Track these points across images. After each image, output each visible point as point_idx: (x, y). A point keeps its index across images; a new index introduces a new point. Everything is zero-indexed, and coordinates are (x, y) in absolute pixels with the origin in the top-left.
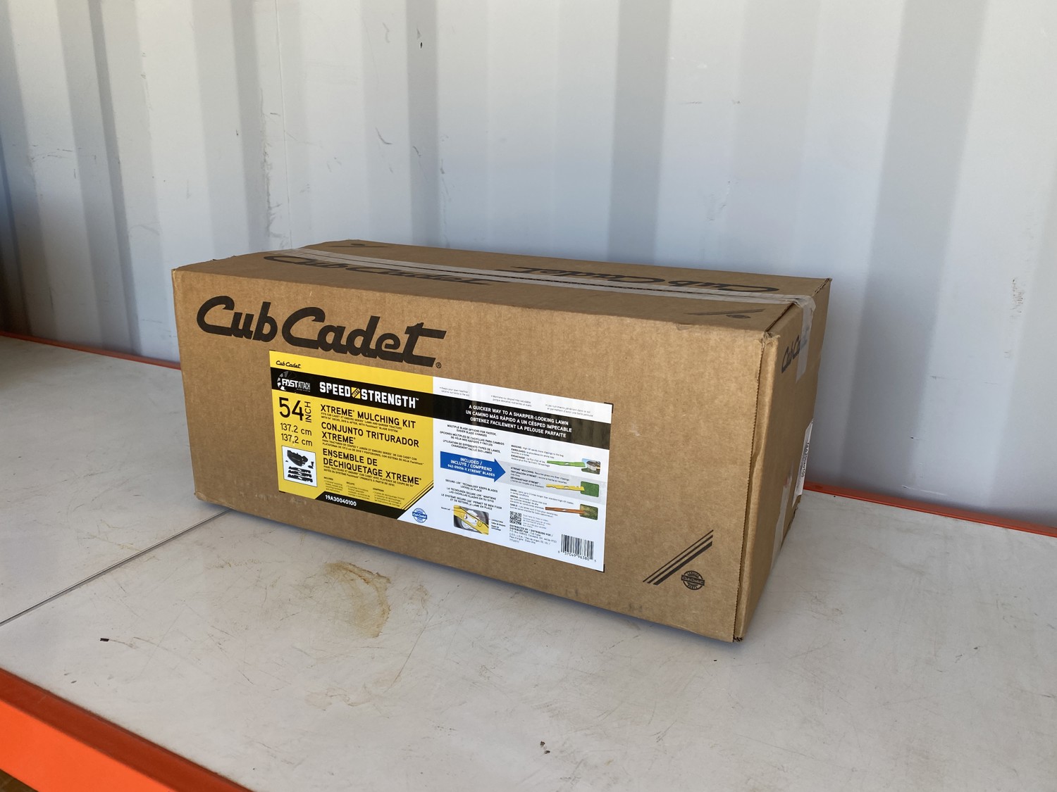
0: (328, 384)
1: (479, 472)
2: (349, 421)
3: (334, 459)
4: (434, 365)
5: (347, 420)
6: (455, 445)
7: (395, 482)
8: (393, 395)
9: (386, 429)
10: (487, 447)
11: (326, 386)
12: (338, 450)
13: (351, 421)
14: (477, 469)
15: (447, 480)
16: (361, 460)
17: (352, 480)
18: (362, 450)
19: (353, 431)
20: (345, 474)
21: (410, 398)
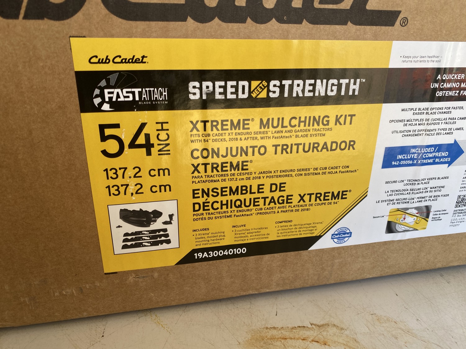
0: (205, 84)
1: (431, 161)
2: (243, 137)
3: (211, 199)
4: (398, 23)
5: (239, 137)
6: (406, 134)
7: (312, 205)
8: (325, 81)
9: (307, 136)
10: (449, 126)
11: (201, 88)
12: (219, 185)
13: (247, 136)
14: (429, 158)
15: (387, 183)
16: (259, 189)
17: (240, 221)
18: (261, 175)
19: (250, 150)
20: (231, 216)
21: (352, 81)
